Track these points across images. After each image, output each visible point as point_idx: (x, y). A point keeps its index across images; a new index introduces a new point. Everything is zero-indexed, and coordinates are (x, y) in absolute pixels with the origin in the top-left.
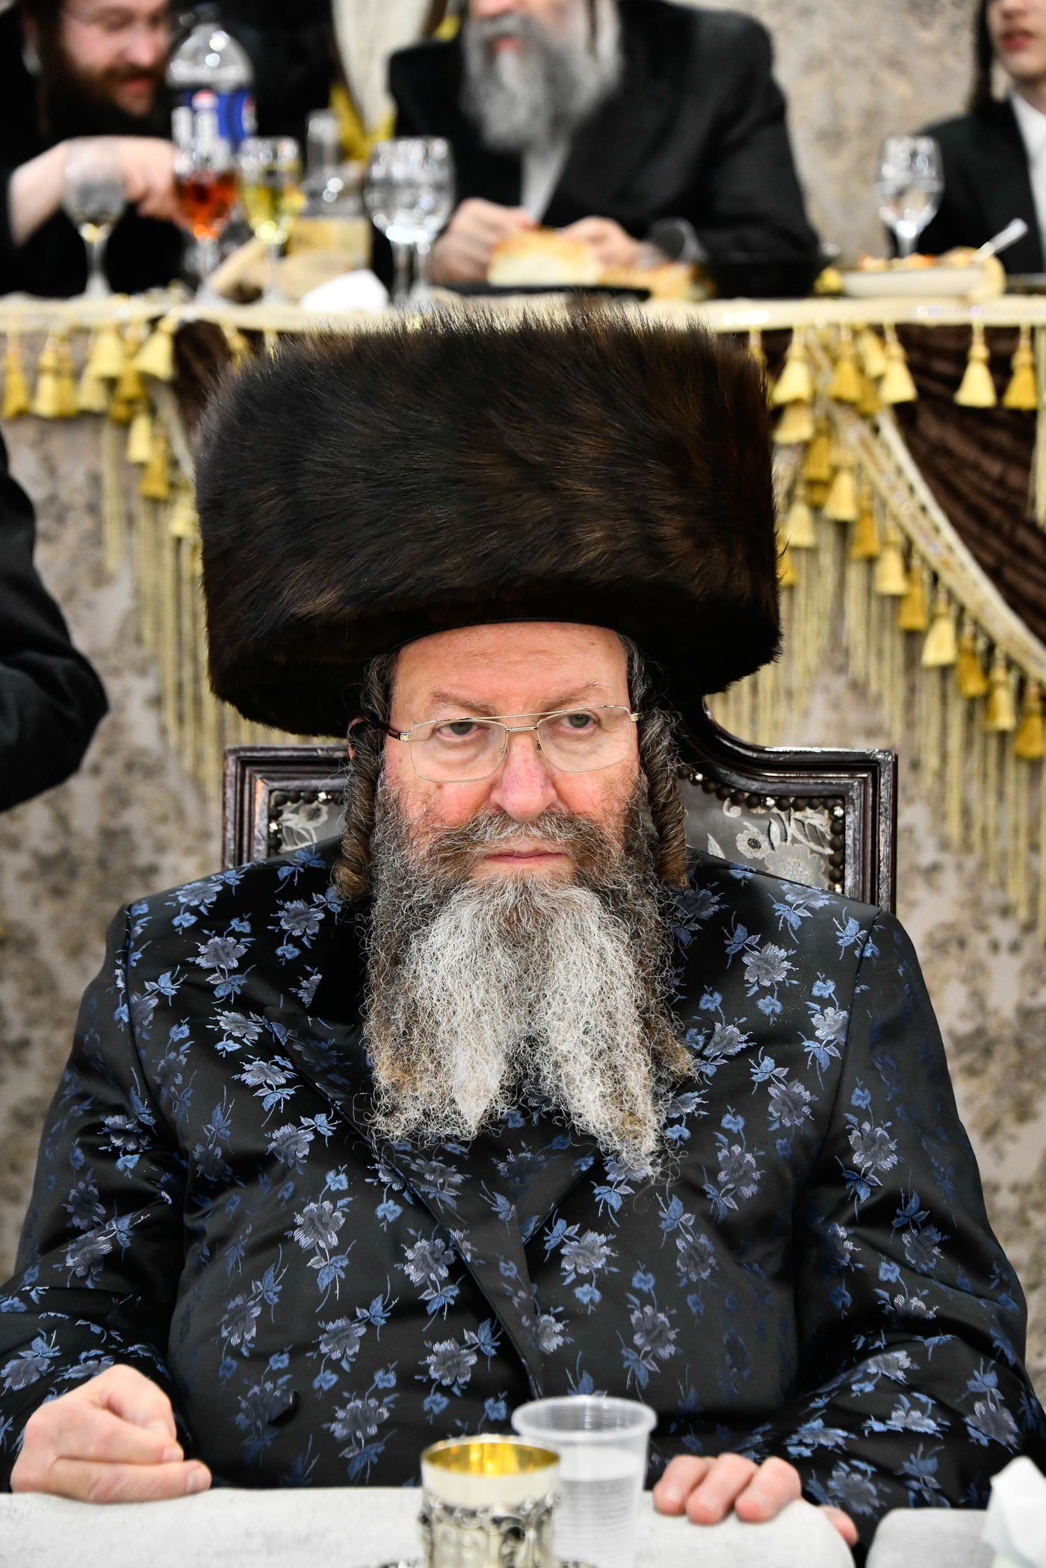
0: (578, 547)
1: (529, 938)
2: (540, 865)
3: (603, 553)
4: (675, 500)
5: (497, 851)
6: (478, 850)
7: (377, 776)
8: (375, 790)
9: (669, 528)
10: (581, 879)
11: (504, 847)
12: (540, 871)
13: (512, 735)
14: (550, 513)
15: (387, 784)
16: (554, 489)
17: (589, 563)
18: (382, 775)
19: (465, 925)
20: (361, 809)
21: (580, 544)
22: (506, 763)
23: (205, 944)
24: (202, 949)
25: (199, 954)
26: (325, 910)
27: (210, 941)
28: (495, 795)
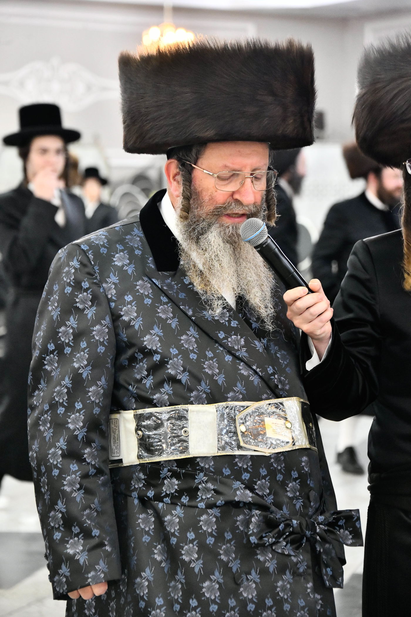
7: (191, 183)
15: (196, 186)
23: (114, 257)
24: (114, 259)
25: (114, 261)
26: (139, 236)
27: (116, 256)
28: (237, 196)
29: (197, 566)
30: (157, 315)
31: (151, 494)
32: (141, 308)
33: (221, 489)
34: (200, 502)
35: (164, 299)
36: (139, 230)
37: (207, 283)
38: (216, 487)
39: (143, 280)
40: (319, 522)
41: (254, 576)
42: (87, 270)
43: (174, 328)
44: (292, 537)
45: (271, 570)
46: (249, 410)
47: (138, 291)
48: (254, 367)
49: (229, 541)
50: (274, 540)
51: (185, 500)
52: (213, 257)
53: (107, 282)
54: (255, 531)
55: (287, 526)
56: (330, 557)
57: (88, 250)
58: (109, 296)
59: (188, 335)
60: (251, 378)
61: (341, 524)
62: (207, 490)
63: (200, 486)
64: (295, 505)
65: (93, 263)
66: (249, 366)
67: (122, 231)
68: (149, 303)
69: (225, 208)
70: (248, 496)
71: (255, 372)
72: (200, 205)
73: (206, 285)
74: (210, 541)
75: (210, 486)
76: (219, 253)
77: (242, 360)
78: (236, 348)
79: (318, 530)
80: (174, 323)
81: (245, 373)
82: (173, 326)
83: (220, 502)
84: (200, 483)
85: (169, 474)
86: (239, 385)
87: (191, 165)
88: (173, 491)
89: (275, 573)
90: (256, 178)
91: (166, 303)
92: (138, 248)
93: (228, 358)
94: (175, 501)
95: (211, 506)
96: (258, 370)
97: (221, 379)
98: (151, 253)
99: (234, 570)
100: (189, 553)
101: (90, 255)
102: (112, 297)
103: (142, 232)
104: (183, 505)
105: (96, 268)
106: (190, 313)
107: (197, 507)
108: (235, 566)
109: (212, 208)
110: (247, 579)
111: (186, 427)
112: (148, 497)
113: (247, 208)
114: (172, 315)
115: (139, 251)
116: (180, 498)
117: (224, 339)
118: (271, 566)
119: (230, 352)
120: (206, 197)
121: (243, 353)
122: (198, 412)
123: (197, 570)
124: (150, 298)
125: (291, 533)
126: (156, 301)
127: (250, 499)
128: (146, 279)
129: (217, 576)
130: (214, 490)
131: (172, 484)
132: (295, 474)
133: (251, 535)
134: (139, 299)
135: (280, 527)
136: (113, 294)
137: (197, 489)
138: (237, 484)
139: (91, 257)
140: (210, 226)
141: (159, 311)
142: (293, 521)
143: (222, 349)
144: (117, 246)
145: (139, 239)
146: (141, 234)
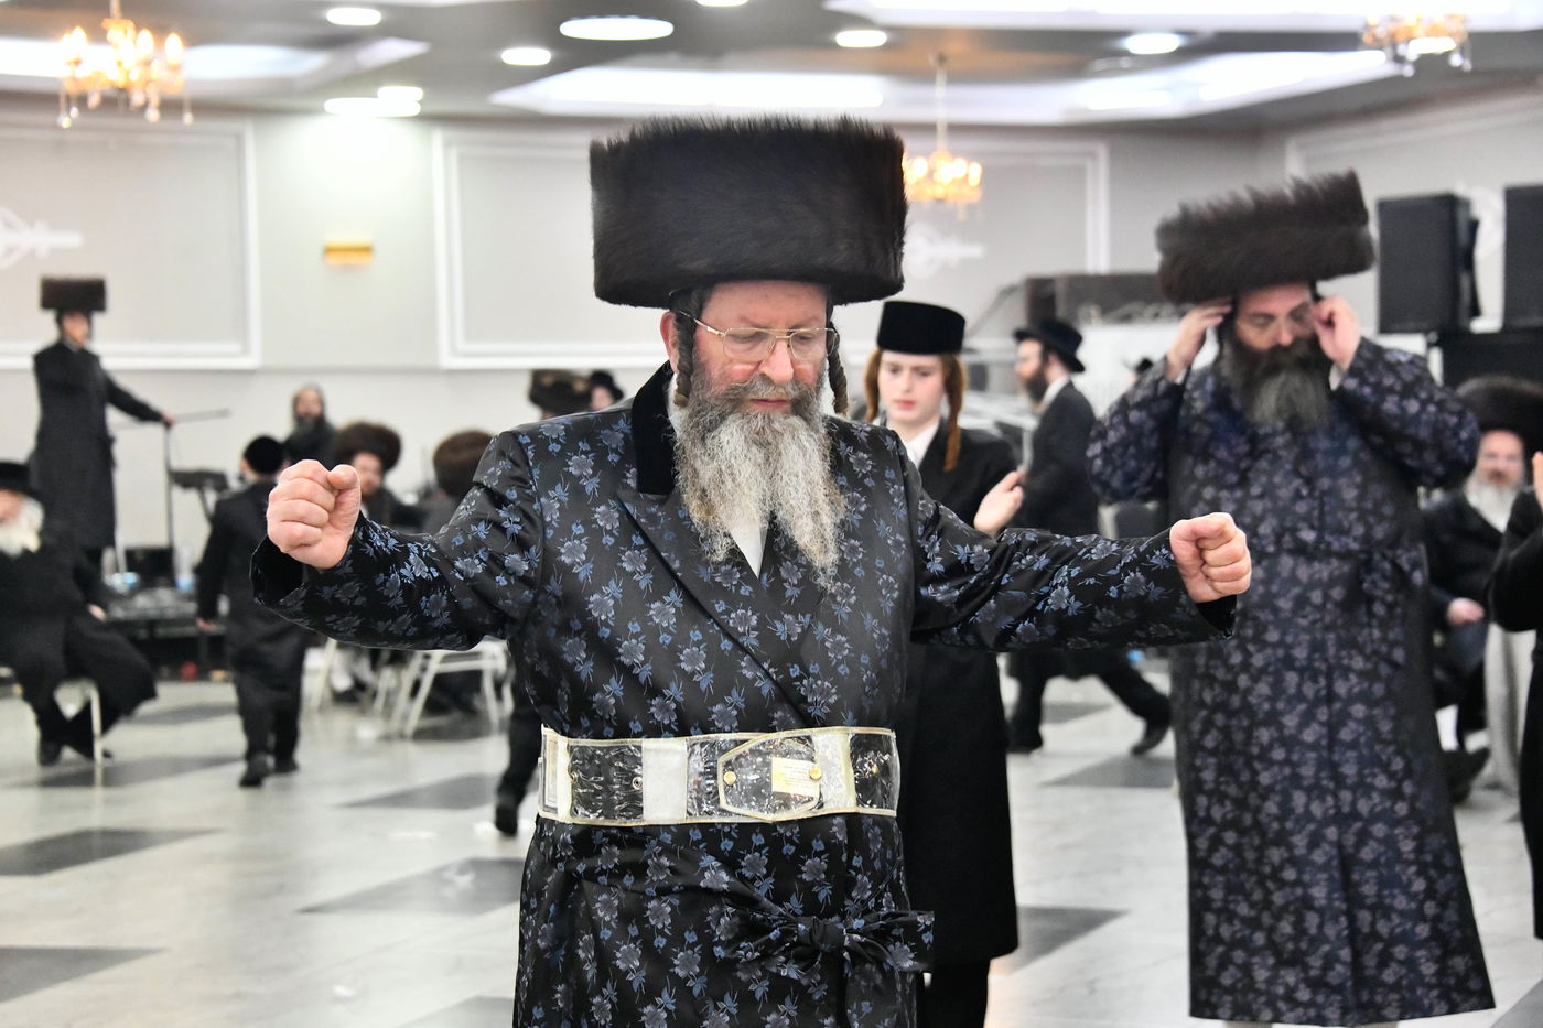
2: (779, 407)
5: (758, 398)
6: (751, 396)
12: (778, 410)
13: (777, 338)
18: (695, 348)
22: (771, 352)
23: (570, 460)
24: (570, 463)
25: (569, 466)
26: (622, 432)
27: (573, 459)
28: (764, 369)
29: (637, 980)
30: (619, 564)
31: (581, 867)
32: (595, 549)
33: (682, 866)
34: (649, 886)
35: (638, 540)
36: (626, 423)
37: (710, 510)
38: (673, 864)
39: (608, 505)
40: (852, 929)
41: (729, 1003)
42: (518, 472)
43: (643, 588)
44: (800, 948)
45: (758, 995)
46: (745, 748)
47: (595, 521)
48: (766, 666)
49: (692, 946)
50: (757, 954)
51: (628, 881)
52: (723, 468)
53: (548, 497)
54: (723, 938)
55: (786, 934)
56: (872, 984)
57: (528, 444)
58: (548, 519)
59: (664, 602)
60: (758, 684)
61: (897, 934)
62: (659, 867)
63: (650, 861)
64: (817, 894)
65: (531, 464)
66: (757, 661)
68: (610, 544)
69: (745, 389)
70: (723, 880)
71: (767, 674)
72: (706, 385)
73: (708, 513)
74: (660, 942)
75: (665, 861)
76: (733, 460)
77: (746, 651)
78: (741, 630)
79: (847, 943)
80: (644, 581)
81: (749, 674)
82: (643, 585)
83: (677, 887)
84: (650, 857)
85: (606, 840)
86: (734, 693)
87: (693, 321)
88: (611, 867)
89: (764, 1001)
90: (803, 339)
91: (639, 548)
92: (615, 451)
93: (726, 645)
94: (613, 882)
95: (663, 892)
96: (772, 670)
97: (705, 682)
98: (634, 460)
99: (696, 992)
100: (626, 959)
101: (530, 452)
102: (551, 521)
103: (630, 427)
104: (625, 890)
105: (536, 472)
106: (676, 565)
107: (644, 893)
108: (697, 987)
109: (724, 388)
110: (717, 1008)
111: (640, 776)
112: (577, 873)
113: (781, 390)
114: (644, 567)
115: (615, 456)
116: (621, 876)
117: (723, 613)
118: (760, 990)
119: (729, 634)
120: (715, 372)
121: (751, 640)
122: (657, 751)
123: (635, 986)
124: (612, 535)
125: (794, 945)
126: (624, 541)
127: (725, 886)
128: (612, 503)
129: (666, 999)
130: (670, 868)
131: (612, 855)
132: (818, 845)
133: (717, 944)
134: (595, 534)
135: (772, 935)
136: (555, 517)
137: (646, 866)
138: (709, 861)
139: (531, 454)
140: (723, 418)
141: (623, 558)
142: (800, 925)
143: (717, 628)
144: (580, 444)
145: (622, 436)
146: (628, 430)
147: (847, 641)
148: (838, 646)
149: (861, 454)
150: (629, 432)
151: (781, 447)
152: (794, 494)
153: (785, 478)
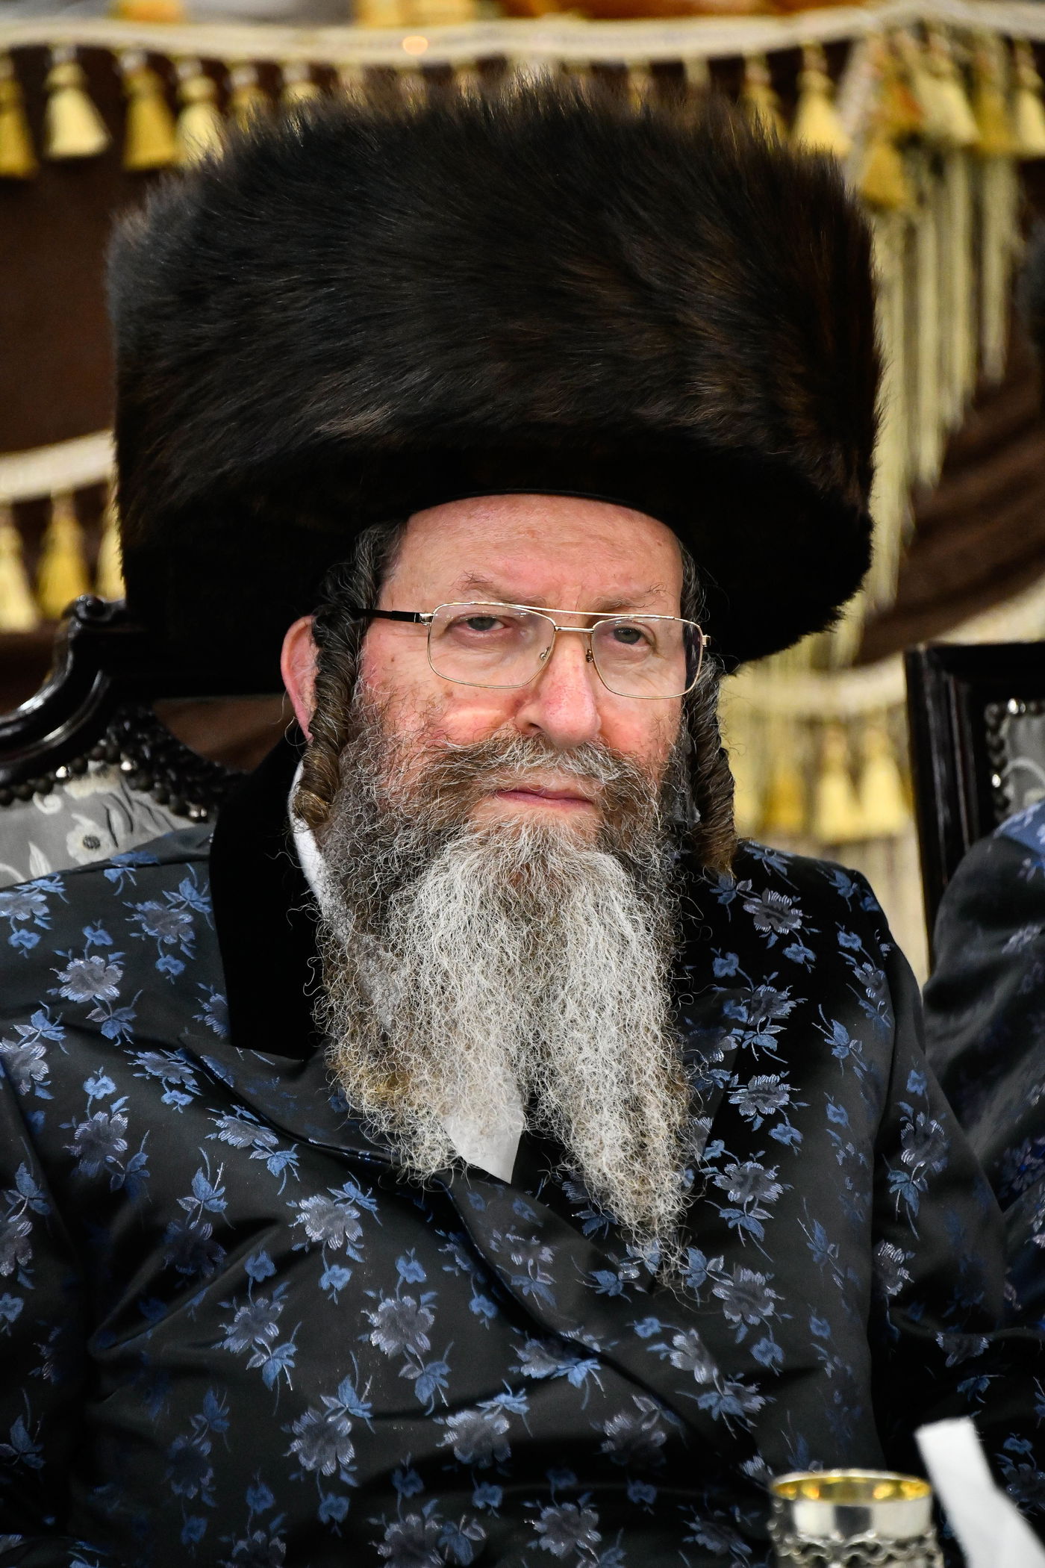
0: (697, 399)
1: (539, 909)
2: (567, 812)
3: (722, 415)
4: (800, 369)
5: (517, 786)
6: (495, 780)
7: (354, 679)
8: (350, 696)
9: (795, 400)
10: (608, 843)
11: (529, 781)
12: (566, 820)
13: (559, 635)
14: (665, 352)
15: (371, 688)
16: (676, 323)
17: (707, 422)
18: (360, 679)
19: (460, 887)
20: (335, 716)
21: (697, 396)
22: (545, 671)
23: (64, 969)
24: (63, 977)
25: (60, 984)
26: (189, 910)
27: (70, 966)
28: (530, 712)
36: (199, 890)
58: (26, 1091)
67: (128, 884)
80: (279, 1162)
92: (174, 951)
98: (220, 975)
102: (33, 1089)
103: (207, 899)
114: (271, 1145)
115: (174, 962)
124: (185, 1090)
136: (39, 1078)
144: (87, 932)
145: (188, 918)
146: (203, 905)
147: (769, 1284)
148: (748, 1296)
149: (773, 896)
150: (207, 909)
151: (568, 923)
152: (587, 1052)
153: (572, 1009)
